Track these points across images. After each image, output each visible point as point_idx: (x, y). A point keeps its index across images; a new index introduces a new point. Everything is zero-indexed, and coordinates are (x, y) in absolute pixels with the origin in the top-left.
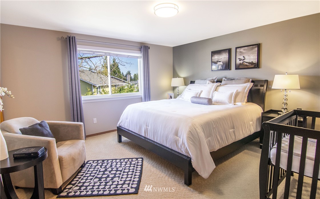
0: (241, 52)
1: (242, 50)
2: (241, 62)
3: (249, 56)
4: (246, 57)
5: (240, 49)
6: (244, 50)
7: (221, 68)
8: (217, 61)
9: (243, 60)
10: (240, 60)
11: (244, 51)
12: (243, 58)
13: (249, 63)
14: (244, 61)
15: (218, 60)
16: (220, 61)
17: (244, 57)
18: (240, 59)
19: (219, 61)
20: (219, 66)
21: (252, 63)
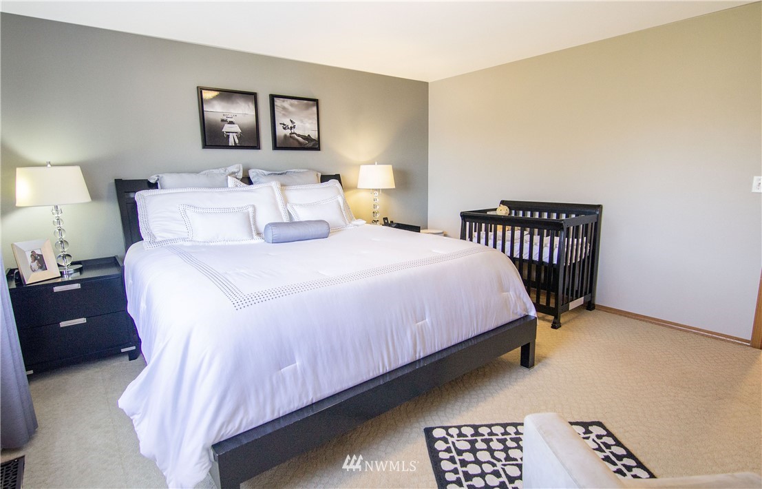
0: (284, 108)
1: (287, 103)
2: (288, 132)
3: (302, 121)
4: (297, 123)
5: (284, 101)
6: (292, 105)
7: (237, 141)
8: (223, 120)
9: (291, 127)
10: (284, 129)
11: (291, 109)
12: (290, 125)
13: (304, 137)
14: (292, 131)
15: (225, 118)
16: (231, 123)
17: (292, 121)
18: (284, 125)
19: (229, 120)
20: (231, 134)
21: (308, 138)
